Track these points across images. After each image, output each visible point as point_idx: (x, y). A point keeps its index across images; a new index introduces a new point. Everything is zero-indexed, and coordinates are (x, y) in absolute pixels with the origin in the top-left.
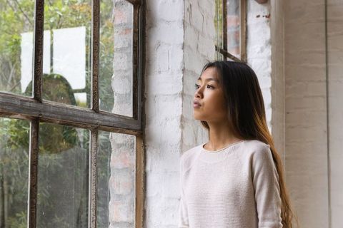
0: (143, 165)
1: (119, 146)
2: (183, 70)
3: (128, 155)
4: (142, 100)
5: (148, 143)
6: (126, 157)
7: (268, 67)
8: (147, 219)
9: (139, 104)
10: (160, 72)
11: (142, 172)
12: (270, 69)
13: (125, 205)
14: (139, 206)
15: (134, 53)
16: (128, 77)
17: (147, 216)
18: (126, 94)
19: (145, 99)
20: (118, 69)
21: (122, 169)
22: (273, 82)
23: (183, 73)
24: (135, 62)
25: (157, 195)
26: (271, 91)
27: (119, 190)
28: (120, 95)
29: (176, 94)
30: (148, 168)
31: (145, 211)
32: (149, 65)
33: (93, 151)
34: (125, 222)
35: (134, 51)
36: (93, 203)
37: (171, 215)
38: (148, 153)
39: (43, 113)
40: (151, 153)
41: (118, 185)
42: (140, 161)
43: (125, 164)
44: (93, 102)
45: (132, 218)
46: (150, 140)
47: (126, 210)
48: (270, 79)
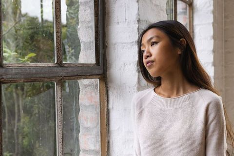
0: (106, 103)
1: (86, 86)
2: (139, 21)
3: (93, 94)
4: (103, 48)
5: (110, 85)
6: (92, 96)
7: (210, 6)
8: (111, 149)
9: (101, 51)
10: (118, 23)
11: (106, 109)
12: (212, 8)
13: (92, 136)
14: (103, 139)
15: (95, 7)
16: (91, 27)
17: (111, 146)
18: (90, 42)
19: (106, 46)
20: (83, 20)
21: (89, 106)
22: (215, 18)
23: (138, 23)
24: (96, 14)
25: (118, 129)
26: (213, 26)
27: (87, 123)
28: (85, 43)
29: (133, 42)
30: (110, 106)
31: (108, 142)
32: (109, 17)
33: (59, 100)
34: (93, 151)
35: (95, 5)
36: (60, 145)
37: (131, 146)
38: (110, 93)
39: (4, 77)
40: (113, 93)
41: (86, 119)
42: (104, 100)
43: (91, 102)
44: (57, 57)
45: (98, 147)
46: (111, 82)
47: (93, 140)
48: (212, 16)
